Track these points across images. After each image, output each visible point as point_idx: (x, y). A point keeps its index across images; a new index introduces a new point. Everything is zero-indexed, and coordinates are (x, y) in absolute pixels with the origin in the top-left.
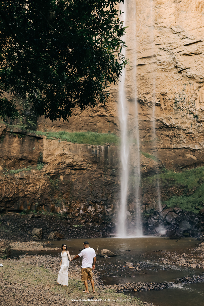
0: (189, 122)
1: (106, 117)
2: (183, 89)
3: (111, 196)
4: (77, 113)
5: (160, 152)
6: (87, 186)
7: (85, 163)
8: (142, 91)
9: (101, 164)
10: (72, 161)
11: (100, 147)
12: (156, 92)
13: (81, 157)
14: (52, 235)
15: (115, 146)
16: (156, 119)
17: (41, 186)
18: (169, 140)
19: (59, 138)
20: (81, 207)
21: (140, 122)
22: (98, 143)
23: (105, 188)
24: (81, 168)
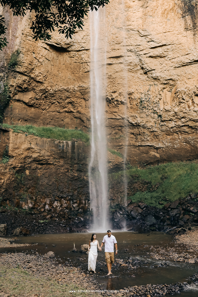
0: (153, 121)
1: (74, 114)
2: (148, 89)
3: (77, 191)
4: (44, 108)
6: (53, 181)
7: (52, 157)
8: (110, 89)
9: (68, 159)
10: (39, 156)
11: (67, 143)
12: (122, 91)
13: (48, 152)
14: (18, 230)
15: (82, 142)
16: (121, 117)
17: (6, 181)
18: (134, 138)
19: (25, 132)
20: (47, 202)
21: (107, 119)
22: (65, 139)
23: (71, 183)
24: (47, 163)
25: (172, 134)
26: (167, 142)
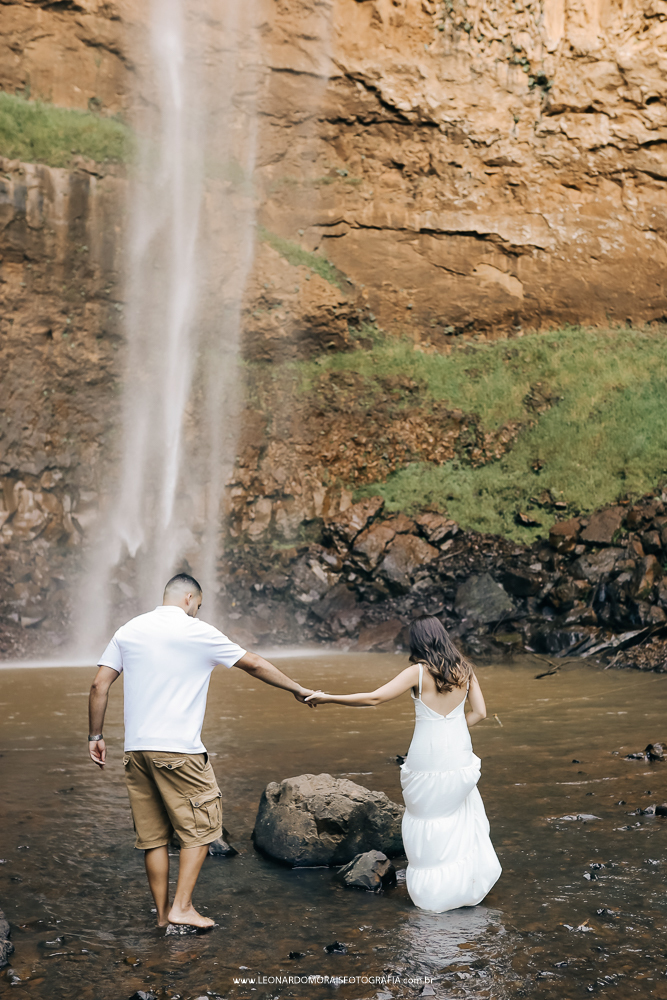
0: (506, 105)
3: (100, 445)
5: (355, 241)
9: (50, 270)
11: (42, 175)
15: (127, 183)
16: (342, 67)
18: (403, 187)
21: (265, 74)
23: (68, 401)
25: (592, 181)
26: (568, 220)
